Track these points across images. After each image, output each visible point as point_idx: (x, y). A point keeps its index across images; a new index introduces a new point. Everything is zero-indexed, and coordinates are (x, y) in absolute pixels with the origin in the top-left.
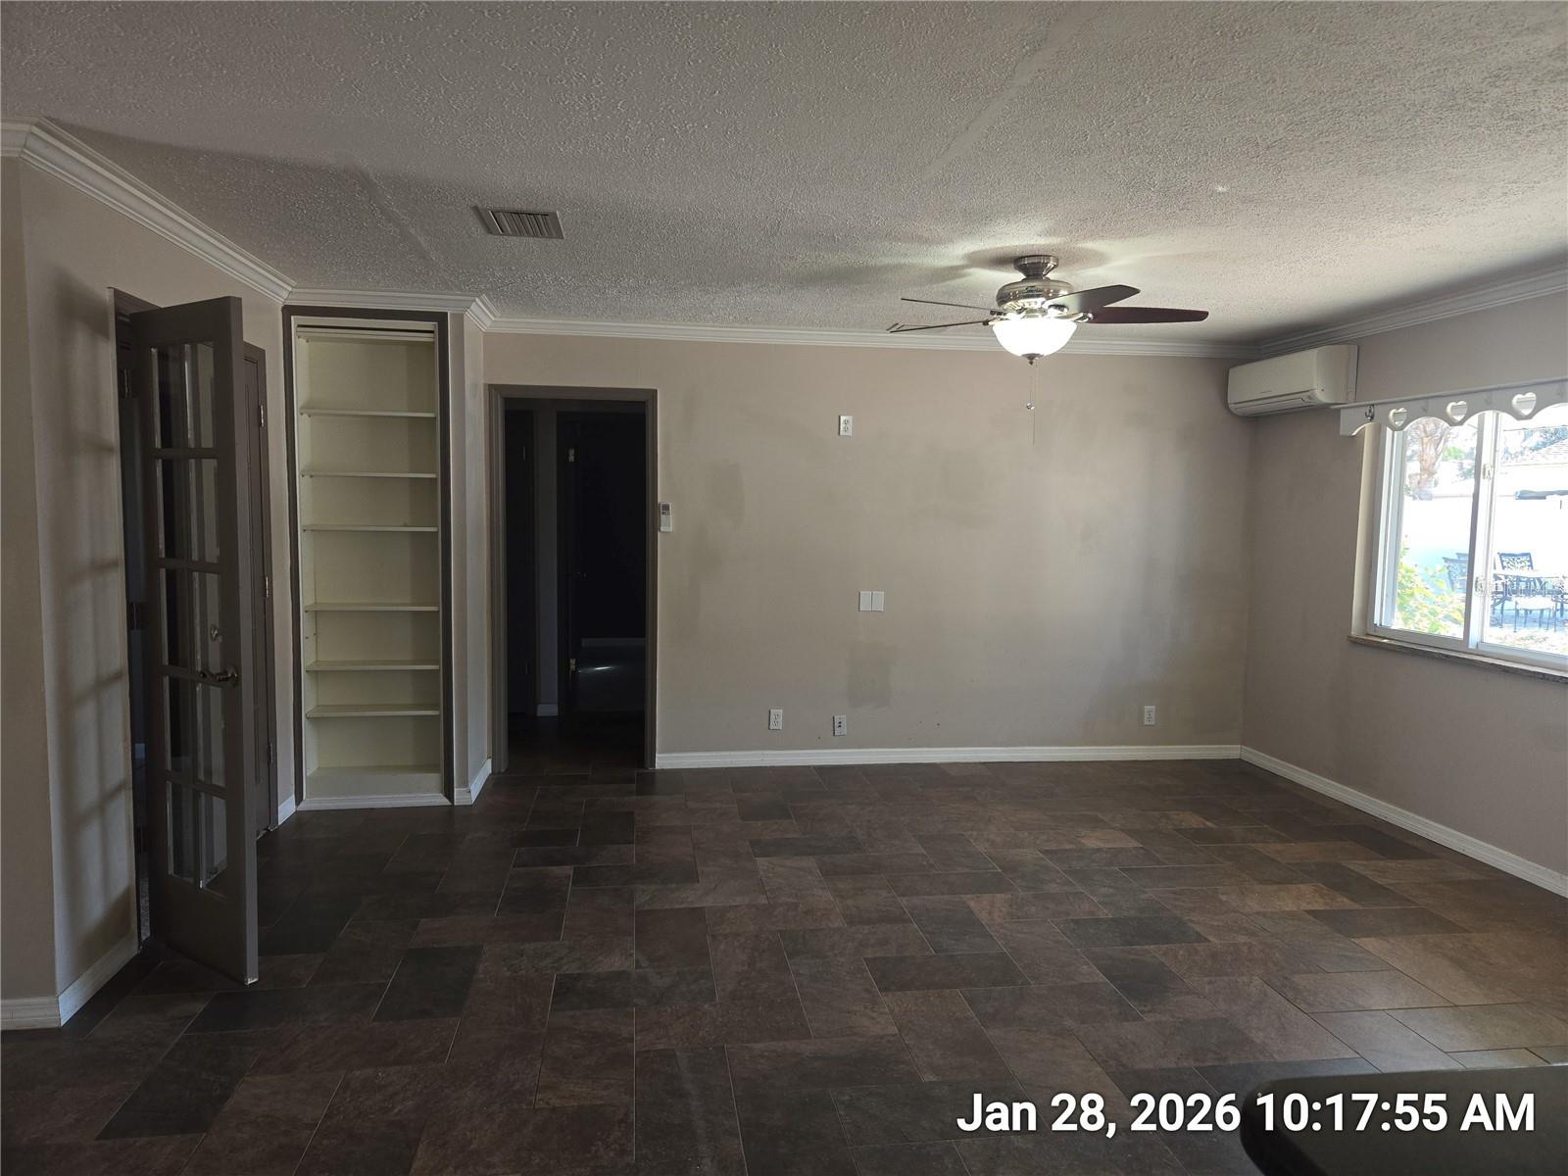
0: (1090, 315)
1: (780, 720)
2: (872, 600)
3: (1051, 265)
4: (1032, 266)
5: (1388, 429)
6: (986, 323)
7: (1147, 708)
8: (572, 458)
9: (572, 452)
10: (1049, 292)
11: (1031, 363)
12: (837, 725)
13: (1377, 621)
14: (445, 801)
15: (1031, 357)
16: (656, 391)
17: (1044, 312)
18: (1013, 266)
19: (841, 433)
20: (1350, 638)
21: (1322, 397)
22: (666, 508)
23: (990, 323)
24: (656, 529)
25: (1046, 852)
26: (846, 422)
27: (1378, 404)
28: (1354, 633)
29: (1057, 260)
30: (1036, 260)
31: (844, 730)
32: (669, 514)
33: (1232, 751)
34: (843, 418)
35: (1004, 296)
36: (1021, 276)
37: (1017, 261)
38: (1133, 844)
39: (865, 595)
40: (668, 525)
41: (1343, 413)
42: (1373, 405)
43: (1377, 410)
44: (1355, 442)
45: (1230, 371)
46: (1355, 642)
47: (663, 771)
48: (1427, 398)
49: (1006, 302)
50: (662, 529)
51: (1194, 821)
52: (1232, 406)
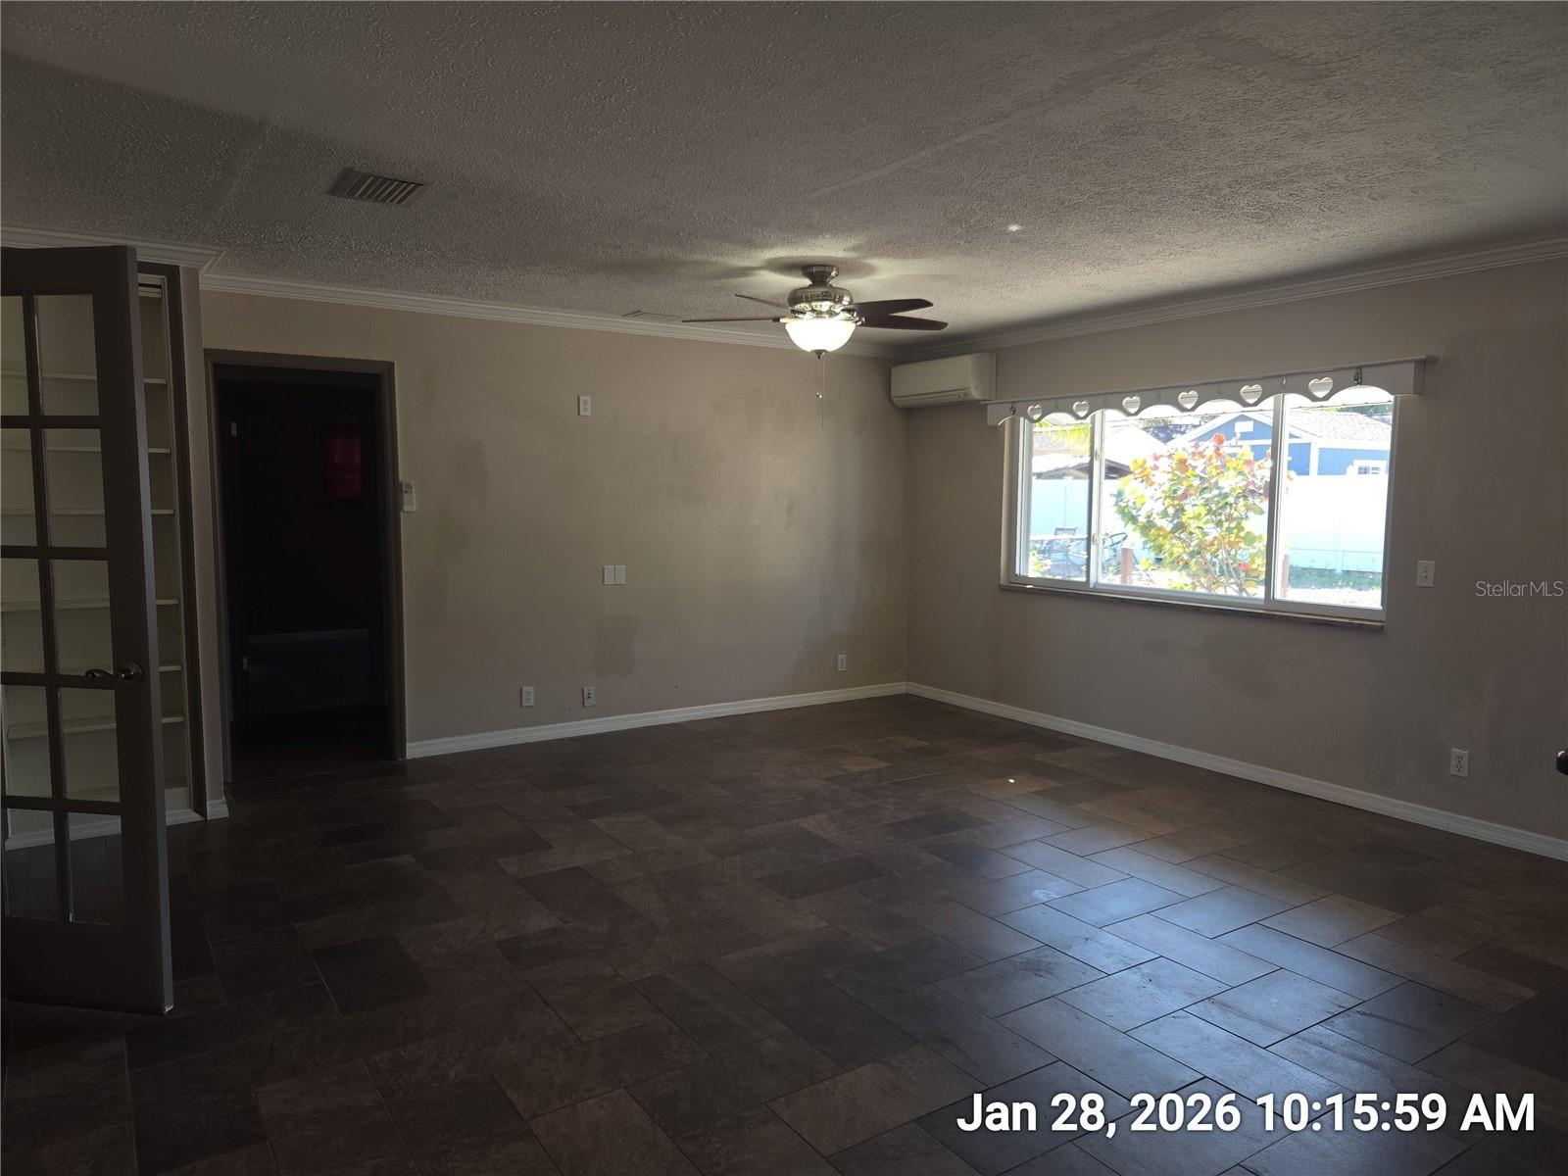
0: (863, 319)
1: (532, 697)
2: (615, 574)
3: (833, 274)
4: (819, 275)
5: (1022, 419)
6: (777, 320)
7: (840, 657)
8: (234, 433)
9: (234, 426)
10: (835, 297)
11: (819, 358)
12: (586, 696)
13: (1017, 572)
14: (197, 817)
15: (819, 353)
16: (392, 364)
17: (831, 313)
18: (801, 273)
19: (581, 413)
20: (1000, 585)
21: (975, 394)
22: (409, 486)
23: (781, 320)
24: (398, 508)
25: (827, 779)
26: (586, 403)
27: (1019, 402)
28: (1002, 582)
29: (838, 270)
30: (821, 269)
31: (593, 701)
32: (411, 493)
33: (900, 687)
34: (581, 398)
35: (796, 297)
36: (807, 282)
37: (805, 268)
38: (883, 765)
39: (609, 569)
40: (410, 505)
41: (989, 407)
42: (1014, 402)
43: (1018, 406)
44: (997, 431)
45: (893, 369)
46: (1005, 589)
47: (414, 760)
48: (1057, 398)
49: (796, 303)
50: (406, 508)
51: (911, 742)
52: (894, 400)
